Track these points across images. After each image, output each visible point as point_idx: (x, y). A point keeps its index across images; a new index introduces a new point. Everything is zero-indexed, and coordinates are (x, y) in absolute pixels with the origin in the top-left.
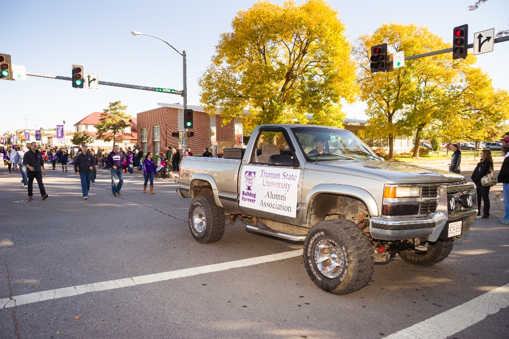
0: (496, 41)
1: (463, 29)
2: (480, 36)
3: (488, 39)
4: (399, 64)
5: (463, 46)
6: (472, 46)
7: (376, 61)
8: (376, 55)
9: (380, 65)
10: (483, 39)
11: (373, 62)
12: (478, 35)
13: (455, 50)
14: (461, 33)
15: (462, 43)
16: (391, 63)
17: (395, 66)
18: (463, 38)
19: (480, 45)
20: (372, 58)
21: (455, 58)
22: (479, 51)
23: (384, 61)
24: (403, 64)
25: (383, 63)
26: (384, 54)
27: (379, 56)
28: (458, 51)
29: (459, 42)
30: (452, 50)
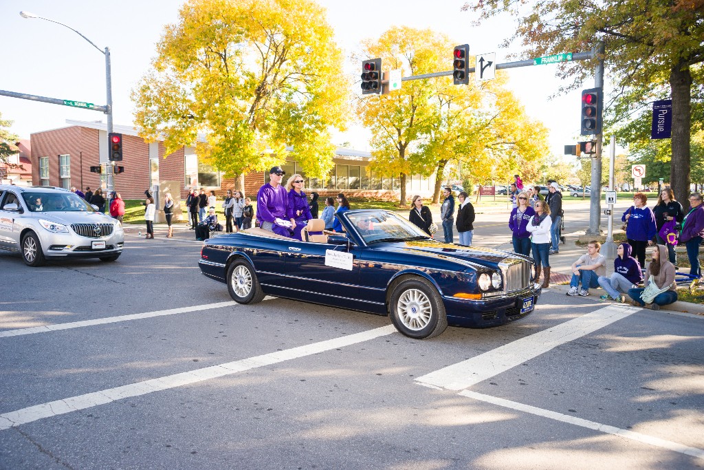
0: (497, 67)
1: (464, 49)
2: (482, 60)
3: (490, 63)
4: (395, 85)
5: (463, 70)
6: (473, 70)
7: (368, 79)
8: (369, 72)
9: (372, 86)
10: (485, 64)
11: (365, 81)
12: (479, 59)
13: (455, 74)
14: (461, 54)
15: (462, 66)
16: (386, 85)
17: (391, 88)
18: (464, 59)
19: (482, 70)
20: (364, 76)
21: (456, 83)
22: (481, 77)
23: (377, 81)
24: (399, 86)
25: (376, 83)
26: (378, 72)
27: (371, 73)
28: (459, 75)
29: (459, 64)
30: (453, 72)
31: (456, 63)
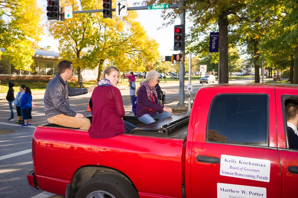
0: (128, 9)
2: (119, 4)
3: (124, 7)
4: (68, 16)
5: (109, 9)
6: (114, 10)
7: (50, 11)
8: (51, 6)
9: (54, 15)
10: (121, 6)
11: (49, 12)
13: (104, 11)
15: (108, 7)
16: (63, 15)
17: (66, 17)
18: (109, 3)
19: (120, 10)
20: (48, 8)
21: (104, 17)
22: (119, 14)
23: (57, 12)
24: (71, 16)
25: (56, 13)
26: (57, 6)
27: (53, 7)
28: (106, 12)
29: (106, 6)
30: (103, 11)
31: (104, 5)
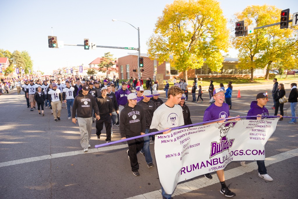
1: (287, 11)
4: (250, 32)
6: (291, 21)
7: (238, 30)
8: (238, 27)
9: (240, 33)
11: (237, 31)
12: (296, 14)
14: (285, 14)
15: (285, 20)
16: (246, 32)
18: (286, 16)
19: (296, 21)
20: (236, 29)
21: (281, 28)
22: (296, 24)
23: (242, 30)
24: (253, 32)
25: (242, 31)
26: (242, 26)
27: (239, 28)
28: (283, 24)
29: (284, 19)
30: (280, 23)
31: (282, 19)
